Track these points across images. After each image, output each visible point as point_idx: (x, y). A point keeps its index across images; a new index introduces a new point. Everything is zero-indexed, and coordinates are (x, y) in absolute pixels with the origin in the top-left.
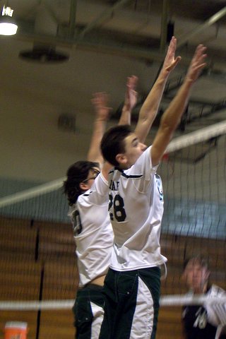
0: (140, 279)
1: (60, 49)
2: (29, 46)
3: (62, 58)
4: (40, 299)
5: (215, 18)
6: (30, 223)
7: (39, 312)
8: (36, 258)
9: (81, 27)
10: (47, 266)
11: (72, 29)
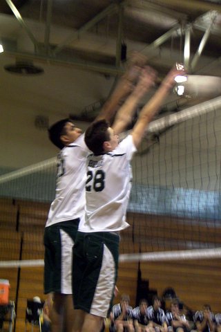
0: (105, 246)
1: (37, 64)
2: (13, 62)
3: (38, 71)
4: (21, 259)
5: (159, 41)
6: (12, 202)
7: (20, 269)
8: (17, 229)
9: (54, 47)
10: (25, 235)
11: (47, 49)
